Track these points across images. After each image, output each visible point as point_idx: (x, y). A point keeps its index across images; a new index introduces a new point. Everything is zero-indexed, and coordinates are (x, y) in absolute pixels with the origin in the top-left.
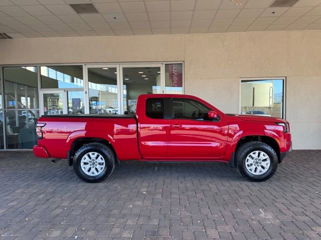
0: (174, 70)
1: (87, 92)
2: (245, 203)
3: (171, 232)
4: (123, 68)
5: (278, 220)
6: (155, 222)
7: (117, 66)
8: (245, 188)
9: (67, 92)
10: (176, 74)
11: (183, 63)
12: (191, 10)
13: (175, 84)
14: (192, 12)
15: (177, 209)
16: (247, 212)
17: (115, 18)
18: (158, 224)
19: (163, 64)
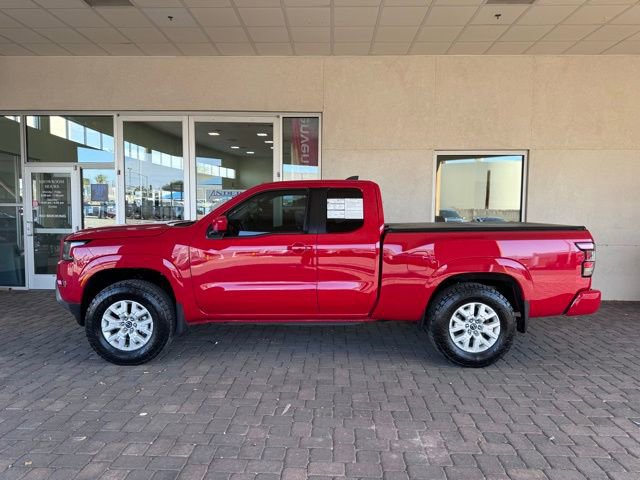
0: (301, 131)
1: (122, 172)
2: (392, 412)
3: (209, 475)
4: (196, 123)
5: (445, 452)
6: (184, 452)
7: (184, 119)
8: (408, 380)
9: (81, 170)
10: (307, 139)
11: (319, 115)
12: (327, 6)
13: (304, 159)
14: (329, 9)
15: (245, 423)
16: (389, 433)
17: (170, 18)
18: (189, 458)
19: (278, 117)
